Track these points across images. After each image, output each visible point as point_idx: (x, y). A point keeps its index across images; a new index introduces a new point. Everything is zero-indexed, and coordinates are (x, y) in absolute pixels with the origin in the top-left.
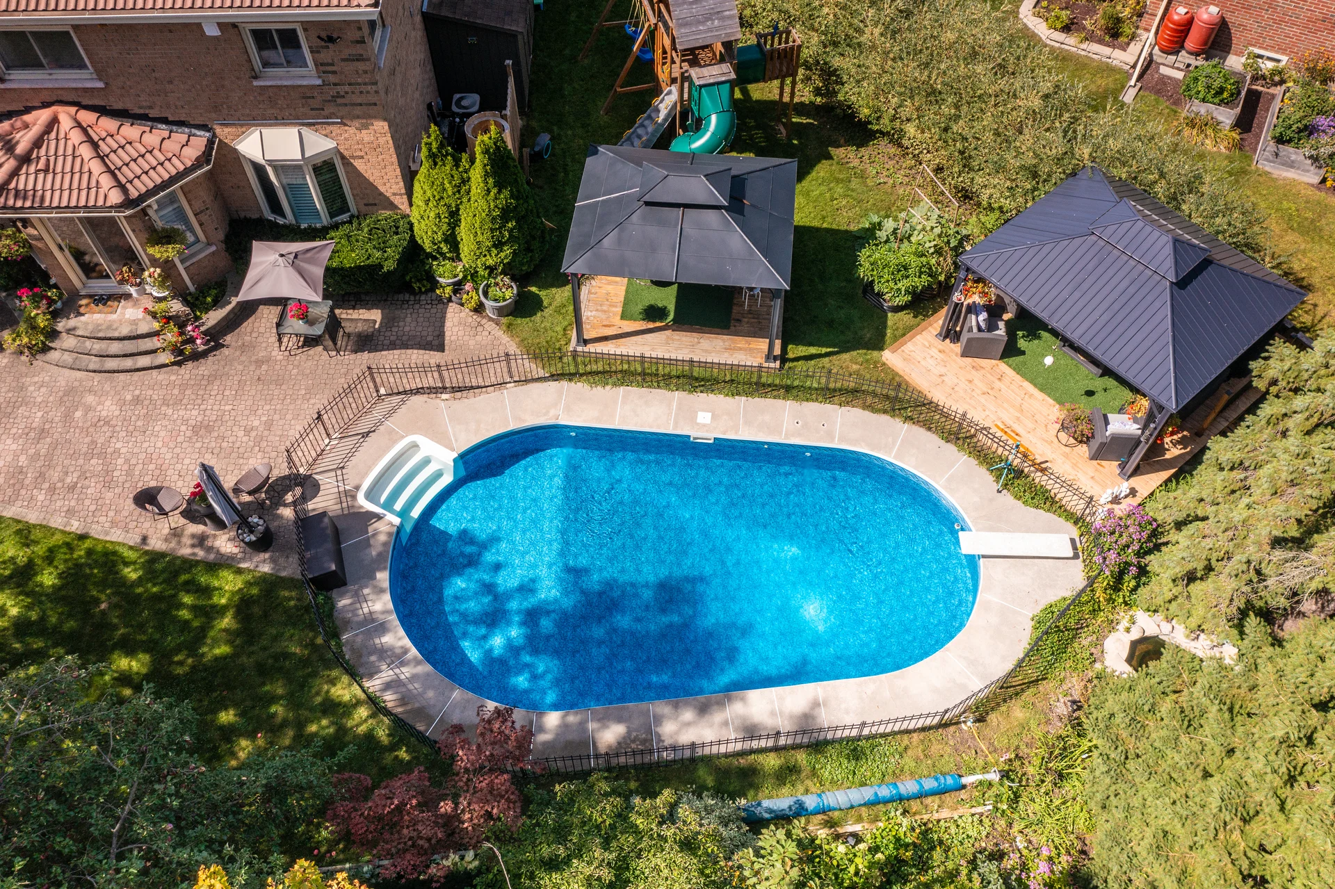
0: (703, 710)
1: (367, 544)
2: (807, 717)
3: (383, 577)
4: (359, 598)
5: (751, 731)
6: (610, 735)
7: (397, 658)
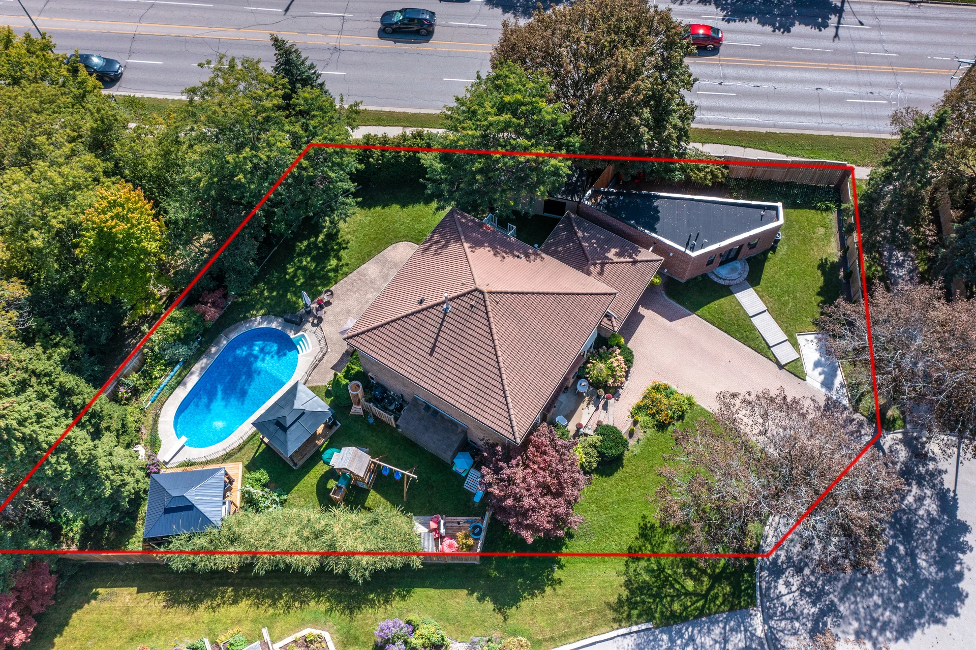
0: (202, 368)
1: (291, 329)
2: (185, 384)
3: (280, 328)
4: (278, 322)
5: (192, 374)
6: (213, 350)
7: (259, 324)
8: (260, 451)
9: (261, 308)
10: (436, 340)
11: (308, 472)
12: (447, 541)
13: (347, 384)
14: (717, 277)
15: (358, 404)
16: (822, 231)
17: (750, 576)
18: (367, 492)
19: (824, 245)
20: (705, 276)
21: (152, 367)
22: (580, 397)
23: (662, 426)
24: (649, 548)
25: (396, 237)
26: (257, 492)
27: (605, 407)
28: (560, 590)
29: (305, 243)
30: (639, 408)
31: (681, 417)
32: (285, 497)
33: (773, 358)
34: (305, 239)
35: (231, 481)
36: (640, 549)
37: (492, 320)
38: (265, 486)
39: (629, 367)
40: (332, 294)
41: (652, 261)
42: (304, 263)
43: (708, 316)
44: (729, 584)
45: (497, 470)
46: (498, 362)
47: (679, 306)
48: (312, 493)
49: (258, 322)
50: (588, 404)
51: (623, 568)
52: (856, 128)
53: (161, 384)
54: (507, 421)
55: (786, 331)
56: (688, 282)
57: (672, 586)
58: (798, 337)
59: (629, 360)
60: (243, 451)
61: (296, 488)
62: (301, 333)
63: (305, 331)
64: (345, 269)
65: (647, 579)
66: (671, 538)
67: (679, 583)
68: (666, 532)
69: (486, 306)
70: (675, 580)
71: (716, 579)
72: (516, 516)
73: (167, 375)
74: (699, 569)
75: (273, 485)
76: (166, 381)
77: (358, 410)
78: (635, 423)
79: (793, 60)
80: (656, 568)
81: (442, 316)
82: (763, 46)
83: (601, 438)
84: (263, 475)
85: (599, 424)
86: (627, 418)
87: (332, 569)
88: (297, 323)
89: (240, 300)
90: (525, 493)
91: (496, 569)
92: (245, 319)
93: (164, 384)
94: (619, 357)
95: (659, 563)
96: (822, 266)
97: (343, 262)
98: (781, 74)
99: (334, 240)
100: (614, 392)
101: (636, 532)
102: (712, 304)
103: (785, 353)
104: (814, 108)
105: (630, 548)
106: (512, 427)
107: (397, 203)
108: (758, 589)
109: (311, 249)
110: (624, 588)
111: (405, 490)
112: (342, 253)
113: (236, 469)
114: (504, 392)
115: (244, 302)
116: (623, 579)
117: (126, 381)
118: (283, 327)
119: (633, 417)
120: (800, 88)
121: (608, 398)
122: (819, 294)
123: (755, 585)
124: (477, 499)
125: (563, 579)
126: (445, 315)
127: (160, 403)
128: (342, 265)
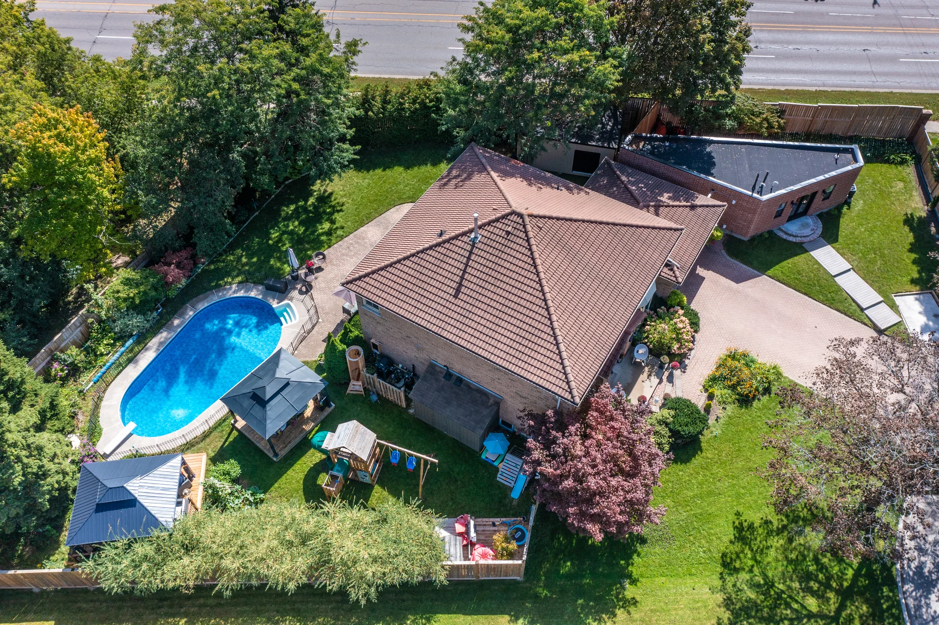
0: (161, 343)
1: (274, 298)
2: (137, 362)
3: (260, 297)
4: (258, 290)
5: (147, 350)
6: (176, 322)
7: (234, 292)
8: (231, 439)
9: (237, 276)
10: (462, 278)
11: (292, 465)
12: (479, 550)
13: (344, 351)
14: (786, 233)
15: (358, 380)
16: (901, 185)
17: (891, 590)
18: (369, 488)
19: (906, 200)
20: (770, 232)
21: (98, 341)
22: (638, 368)
23: (745, 401)
24: (749, 556)
25: (400, 199)
26: (225, 487)
27: (670, 379)
28: (636, 614)
29: (292, 207)
30: (714, 380)
31: (767, 391)
32: (262, 496)
33: (869, 323)
34: (292, 204)
35: (191, 477)
36: (738, 557)
37: (534, 248)
38: (235, 481)
39: (696, 331)
40: (324, 258)
41: (714, 206)
42: (291, 227)
43: (782, 277)
44: (866, 601)
45: (548, 444)
46: (545, 300)
47: (745, 266)
48: (297, 491)
49: (234, 290)
50: (649, 375)
51: (718, 583)
52: (917, 85)
53: (107, 361)
54: (561, 376)
55: (880, 291)
56: (753, 239)
57: (788, 606)
58: (895, 298)
59: (695, 324)
60: (208, 440)
61: (276, 485)
62: (286, 302)
63: (291, 299)
64: (339, 232)
65: (752, 595)
66: (778, 542)
67: (797, 602)
68: (770, 533)
69: (526, 232)
70: (790, 597)
71: (846, 595)
72: (576, 504)
73: (117, 352)
74: (820, 583)
75: (245, 482)
76: (115, 358)
77: (357, 388)
78: (711, 397)
79: (832, 24)
80: (762, 582)
81: (469, 248)
82: (796, 13)
83: (672, 412)
84: (234, 467)
85: (666, 397)
86: (699, 393)
87: (325, 585)
88: (282, 289)
89: (212, 267)
90: (589, 470)
91: (546, 586)
92: (218, 287)
93: (111, 361)
94: (684, 318)
95: (765, 576)
96: (908, 221)
97: (337, 225)
98: (821, 37)
99: (326, 203)
100: (680, 360)
101: (731, 534)
102: (784, 263)
103: (883, 317)
104: (865, 67)
105: (724, 555)
106: (568, 383)
107: (400, 165)
108: (904, 607)
109: (299, 213)
110: (723, 609)
111: (421, 483)
112: (336, 216)
113: (199, 462)
114: (555, 339)
115: (216, 269)
116: (720, 597)
117: (63, 356)
118: (265, 296)
119: (706, 391)
120: (844, 50)
121: (674, 368)
122: (911, 251)
123: (899, 602)
124: (515, 494)
125: (638, 598)
126: (473, 246)
127: (103, 383)
128: (337, 228)
